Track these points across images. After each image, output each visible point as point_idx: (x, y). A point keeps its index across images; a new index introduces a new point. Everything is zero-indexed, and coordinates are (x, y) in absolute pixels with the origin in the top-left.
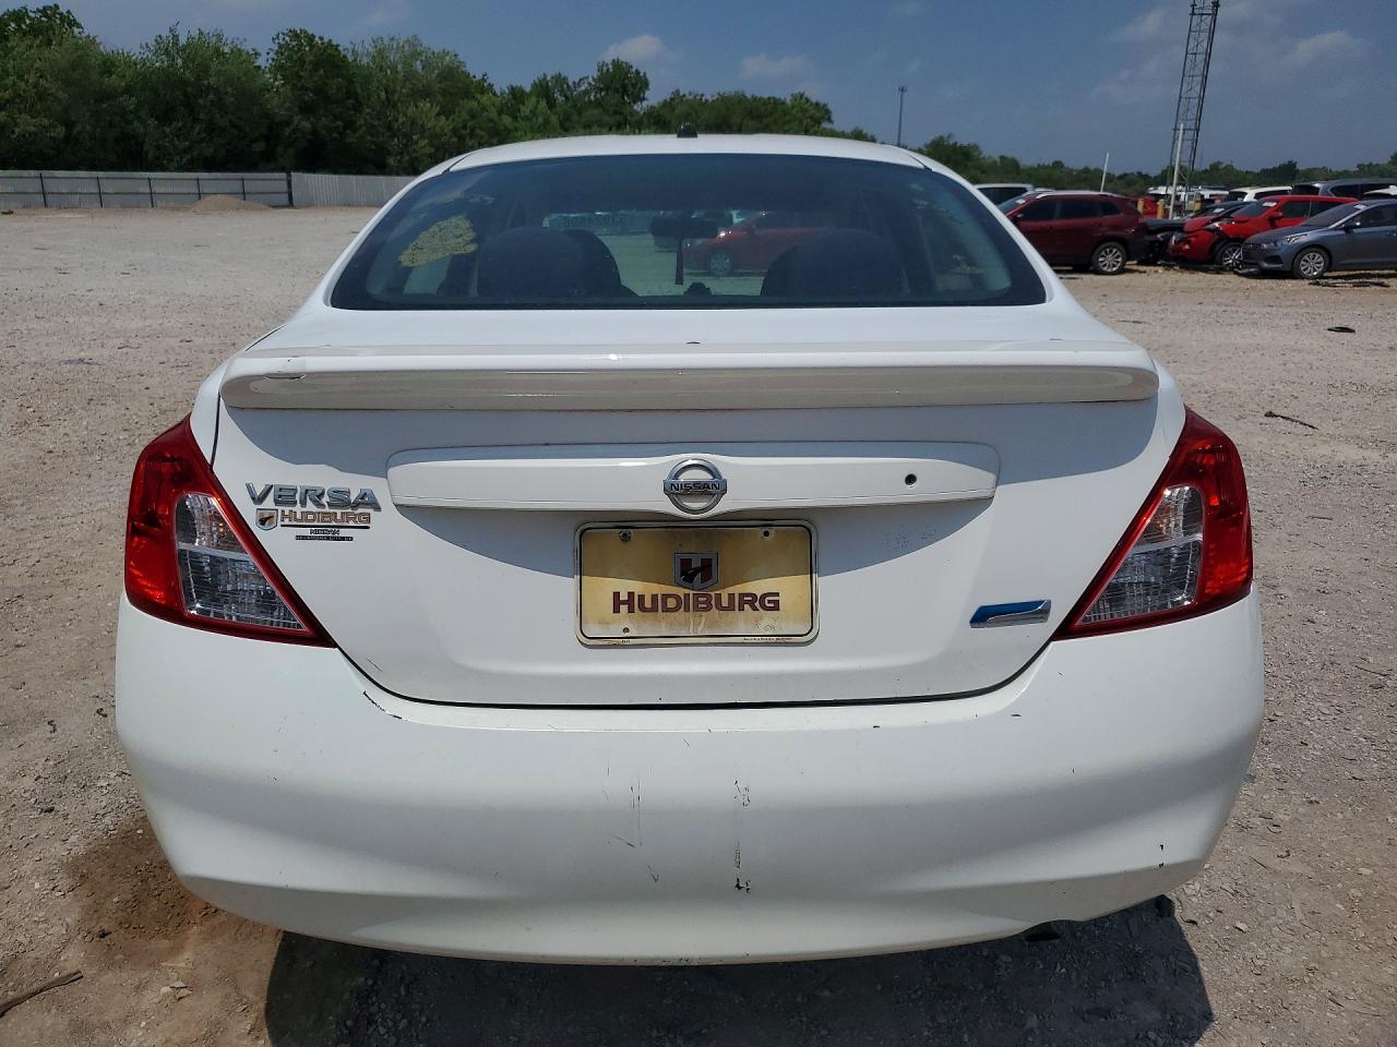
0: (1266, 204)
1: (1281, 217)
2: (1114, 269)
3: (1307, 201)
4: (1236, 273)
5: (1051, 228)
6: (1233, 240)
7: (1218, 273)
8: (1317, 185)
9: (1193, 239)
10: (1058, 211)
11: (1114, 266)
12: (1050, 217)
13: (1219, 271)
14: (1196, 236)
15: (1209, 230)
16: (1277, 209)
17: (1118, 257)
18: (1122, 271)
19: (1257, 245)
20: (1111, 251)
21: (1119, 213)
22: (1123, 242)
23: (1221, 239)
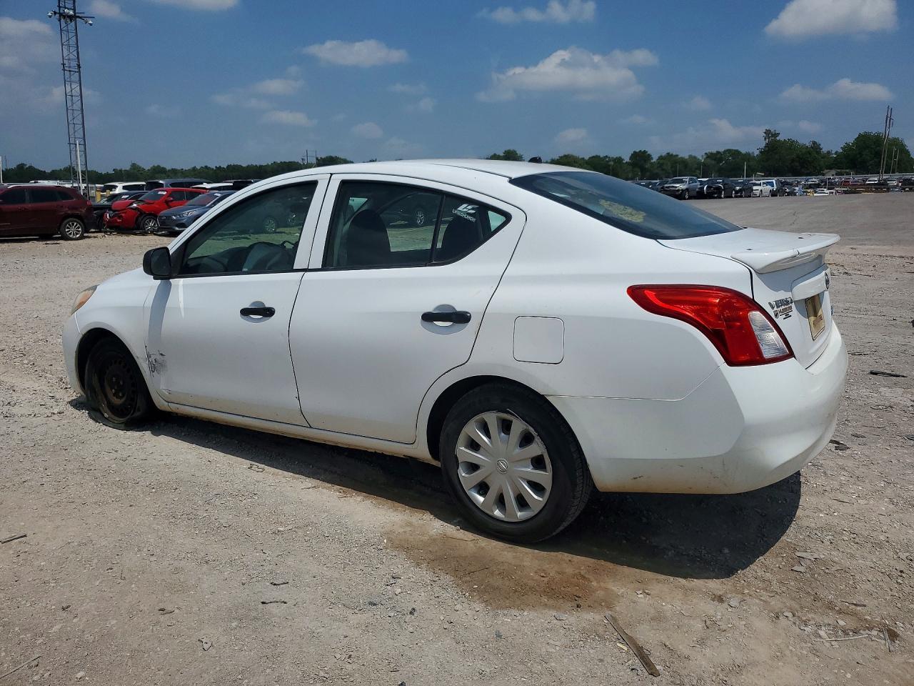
0: (160, 193)
1: (172, 201)
2: (78, 236)
3: (183, 191)
4: (155, 234)
5: (25, 209)
6: (150, 214)
7: (144, 235)
8: (161, 182)
9: (123, 215)
10: (27, 197)
11: (77, 234)
12: (23, 201)
13: (144, 233)
14: (125, 213)
15: (132, 208)
16: (169, 195)
17: (78, 228)
18: (82, 237)
19: (169, 217)
20: (73, 224)
21: (72, 199)
22: (80, 218)
23: (141, 214)
